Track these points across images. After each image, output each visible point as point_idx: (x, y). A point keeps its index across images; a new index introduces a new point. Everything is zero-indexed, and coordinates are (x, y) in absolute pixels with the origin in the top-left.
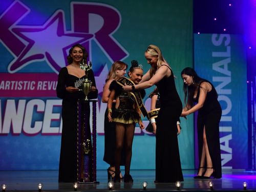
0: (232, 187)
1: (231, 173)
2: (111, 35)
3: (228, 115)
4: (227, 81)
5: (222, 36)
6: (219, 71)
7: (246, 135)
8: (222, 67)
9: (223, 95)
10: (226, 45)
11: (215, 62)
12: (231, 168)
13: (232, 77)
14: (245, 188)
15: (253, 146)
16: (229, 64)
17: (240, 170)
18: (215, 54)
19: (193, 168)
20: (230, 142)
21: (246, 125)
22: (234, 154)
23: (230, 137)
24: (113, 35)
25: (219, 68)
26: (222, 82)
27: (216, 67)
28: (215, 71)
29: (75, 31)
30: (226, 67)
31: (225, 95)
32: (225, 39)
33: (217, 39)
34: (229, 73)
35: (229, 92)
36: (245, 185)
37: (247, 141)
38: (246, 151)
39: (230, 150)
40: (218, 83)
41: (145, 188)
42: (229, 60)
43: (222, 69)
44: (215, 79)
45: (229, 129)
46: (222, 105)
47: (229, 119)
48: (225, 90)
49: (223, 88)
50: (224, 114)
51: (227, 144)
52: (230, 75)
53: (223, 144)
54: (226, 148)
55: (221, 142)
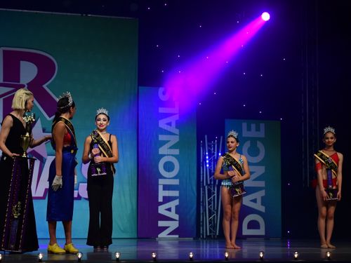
0: (177, 258)
1: (177, 242)
2: (45, 86)
3: (175, 178)
4: (175, 139)
6: (166, 128)
7: (195, 200)
8: (169, 124)
10: (174, 100)
11: (162, 118)
12: (177, 236)
13: (180, 135)
14: (191, 259)
15: (201, 212)
16: (177, 121)
17: (187, 239)
18: (161, 110)
19: (136, 237)
20: (176, 207)
21: (195, 188)
22: (181, 221)
23: (176, 202)
24: (47, 86)
25: (166, 125)
26: (169, 141)
27: (162, 124)
28: (161, 129)
29: (4, 81)
30: (174, 124)
31: (172, 155)
33: (164, 93)
34: (177, 131)
35: (177, 152)
36: (191, 256)
37: (195, 207)
38: (193, 219)
39: (176, 217)
40: (164, 142)
41: (79, 259)
42: (176, 117)
43: (169, 127)
44: (162, 137)
45: (176, 193)
46: (169, 167)
47: (176, 182)
48: (172, 150)
49: (171, 148)
50: (171, 177)
51: (173, 210)
52: (178, 133)
53: (169, 210)
54: (173, 214)
55: (167, 208)
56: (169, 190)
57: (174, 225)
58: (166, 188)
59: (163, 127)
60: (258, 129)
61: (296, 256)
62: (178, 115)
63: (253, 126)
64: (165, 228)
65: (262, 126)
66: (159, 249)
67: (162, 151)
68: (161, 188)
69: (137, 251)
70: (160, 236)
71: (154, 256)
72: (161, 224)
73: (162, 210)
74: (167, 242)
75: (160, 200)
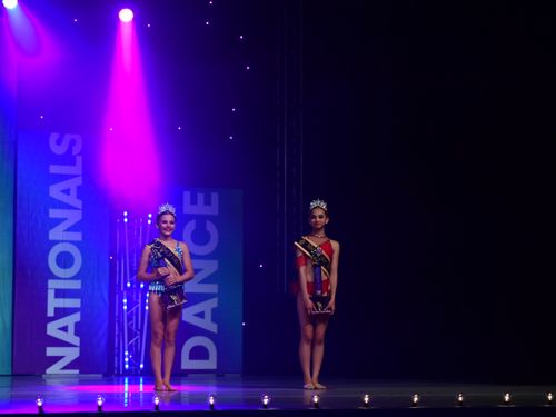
1: (76, 380)
3: (74, 278)
4: (74, 217)
5: (68, 138)
6: (61, 199)
7: (105, 314)
8: (67, 192)
9: (66, 241)
10: (74, 153)
11: (54, 183)
12: (77, 372)
13: (85, 210)
14: (100, 408)
15: (117, 333)
16: (79, 188)
17: (92, 376)
18: (54, 169)
19: (8, 370)
20: (76, 324)
21: (106, 295)
22: (83, 347)
23: (76, 317)
25: (61, 194)
26: (64, 220)
27: (55, 191)
28: (54, 199)
30: (74, 192)
32: (72, 143)
33: (59, 142)
34: (79, 204)
35: (77, 236)
36: (100, 403)
37: (106, 325)
38: (103, 343)
39: (76, 340)
40: (58, 221)
42: (78, 181)
43: (66, 196)
44: (54, 213)
45: (75, 303)
46: (64, 260)
47: (76, 285)
48: (70, 233)
49: (68, 230)
50: (67, 276)
51: (71, 329)
52: (80, 207)
53: (65, 329)
54: (70, 337)
55: (61, 326)
56: (64, 297)
57: (72, 354)
58: (60, 294)
59: (56, 197)
60: (208, 202)
61: (266, 401)
62: (80, 178)
63: (201, 197)
64: (57, 359)
65: (215, 197)
66: (47, 393)
67: (54, 234)
68: (51, 294)
69: (12, 397)
70: (49, 371)
71: (40, 404)
72: (51, 351)
73: (52, 329)
74: (61, 381)
75: (51, 313)
